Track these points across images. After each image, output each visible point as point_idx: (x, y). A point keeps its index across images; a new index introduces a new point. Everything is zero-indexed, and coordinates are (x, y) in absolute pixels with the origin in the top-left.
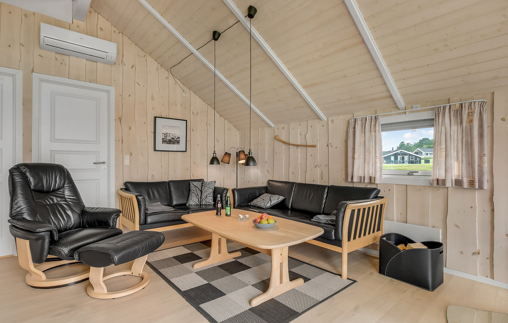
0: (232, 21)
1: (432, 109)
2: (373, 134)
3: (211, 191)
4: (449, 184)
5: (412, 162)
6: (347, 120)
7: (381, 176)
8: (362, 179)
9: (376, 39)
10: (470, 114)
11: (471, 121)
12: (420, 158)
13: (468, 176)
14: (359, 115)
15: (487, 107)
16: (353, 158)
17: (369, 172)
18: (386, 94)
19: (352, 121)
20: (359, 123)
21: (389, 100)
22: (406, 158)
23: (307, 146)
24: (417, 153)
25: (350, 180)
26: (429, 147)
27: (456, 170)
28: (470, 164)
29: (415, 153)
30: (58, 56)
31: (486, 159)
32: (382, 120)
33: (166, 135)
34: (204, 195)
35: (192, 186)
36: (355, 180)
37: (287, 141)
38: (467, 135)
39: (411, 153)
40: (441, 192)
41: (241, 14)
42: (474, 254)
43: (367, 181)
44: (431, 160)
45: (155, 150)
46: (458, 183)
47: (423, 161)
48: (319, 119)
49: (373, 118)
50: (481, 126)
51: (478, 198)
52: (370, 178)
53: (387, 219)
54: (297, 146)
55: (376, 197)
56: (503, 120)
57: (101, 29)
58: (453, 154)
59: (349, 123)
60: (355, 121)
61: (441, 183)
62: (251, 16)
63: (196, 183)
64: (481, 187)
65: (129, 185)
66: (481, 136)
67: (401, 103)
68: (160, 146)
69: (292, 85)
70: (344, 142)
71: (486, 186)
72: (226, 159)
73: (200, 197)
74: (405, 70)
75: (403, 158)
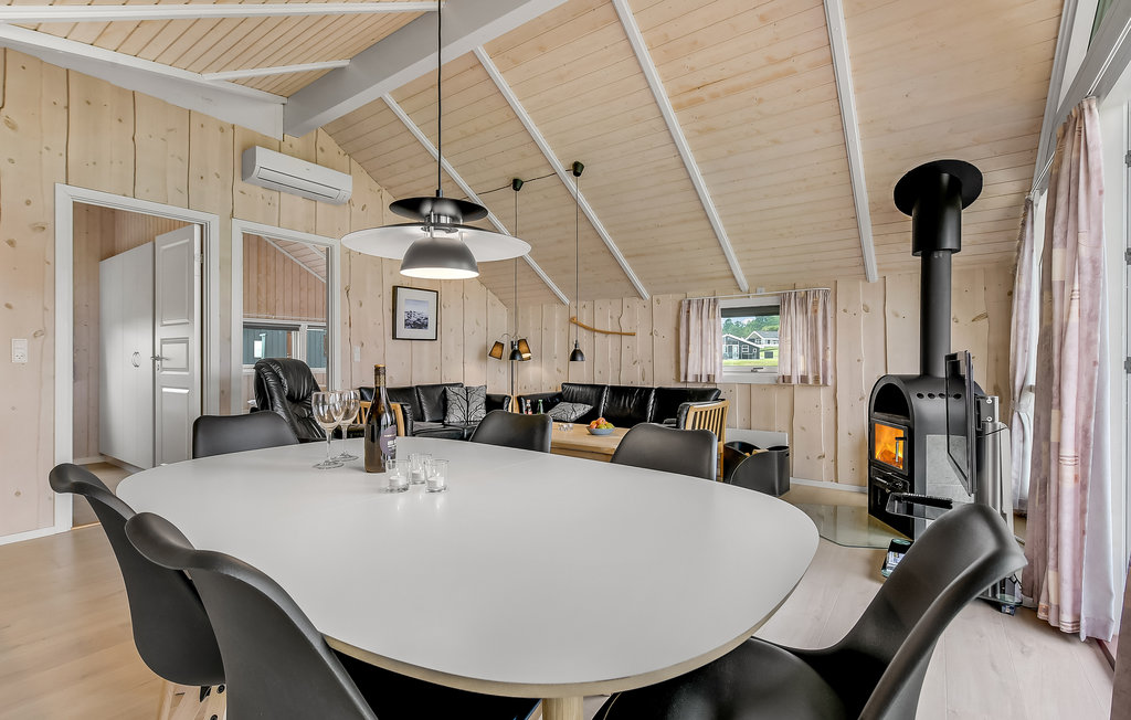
0: (545, 172)
1: (777, 295)
2: (712, 320)
3: (482, 400)
4: (794, 381)
5: (745, 357)
6: (678, 300)
7: (721, 374)
8: (698, 378)
9: (721, 217)
10: (815, 303)
11: (816, 311)
12: (758, 348)
13: (813, 372)
14: (694, 295)
15: (830, 296)
16: (687, 351)
17: (707, 369)
18: (729, 273)
19: (685, 303)
20: (694, 307)
21: (731, 281)
22: (735, 348)
23: (621, 334)
24: (752, 340)
25: (682, 380)
26: (772, 330)
27: (802, 366)
28: (815, 358)
29: (749, 340)
30: (264, 192)
31: (830, 353)
32: (723, 304)
33: (409, 314)
34: (473, 406)
35: (449, 393)
36: (690, 379)
37: (590, 325)
38: (811, 326)
39: (742, 339)
40: (787, 391)
41: (561, 167)
42: (820, 457)
43: (704, 380)
44: (776, 353)
45: (394, 337)
46: (804, 379)
47: (762, 354)
48: (640, 297)
49: (712, 301)
50: (825, 317)
51: (823, 395)
52: (709, 376)
53: (728, 427)
54: (607, 333)
55: (716, 399)
56: (845, 311)
57: (322, 150)
58: (799, 347)
59: (680, 303)
60: (689, 304)
61: (786, 380)
62: (577, 174)
63: (456, 389)
64: (825, 384)
65: (365, 393)
66: (825, 327)
67: (745, 285)
68: (403, 331)
69: (610, 253)
70: (674, 331)
71: (830, 382)
72: (497, 351)
73: (465, 409)
74: (750, 250)
75: (730, 349)
